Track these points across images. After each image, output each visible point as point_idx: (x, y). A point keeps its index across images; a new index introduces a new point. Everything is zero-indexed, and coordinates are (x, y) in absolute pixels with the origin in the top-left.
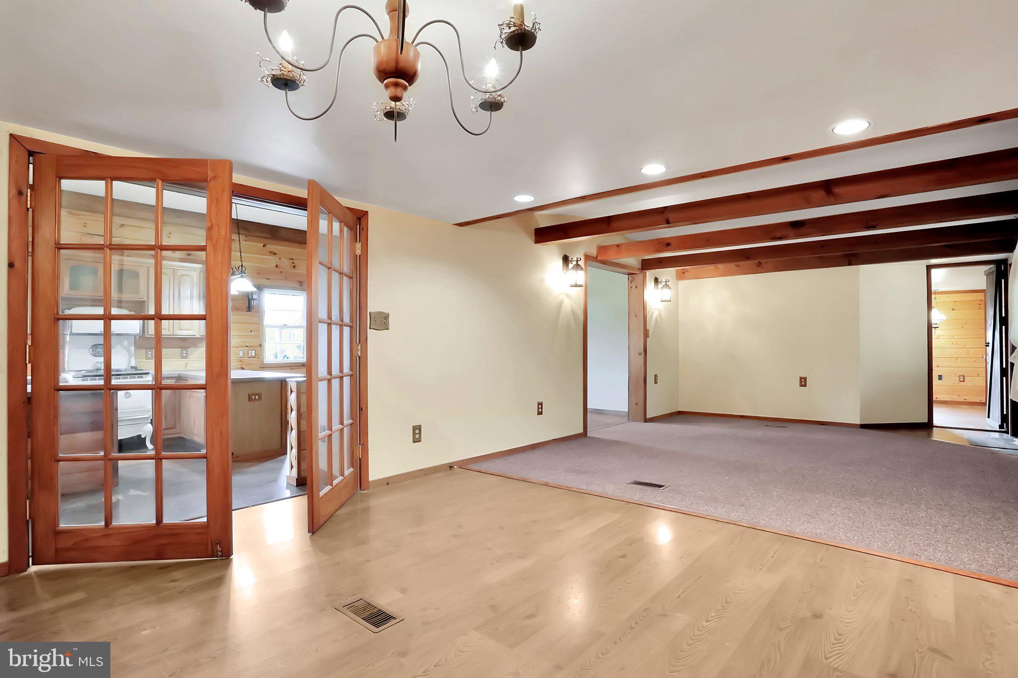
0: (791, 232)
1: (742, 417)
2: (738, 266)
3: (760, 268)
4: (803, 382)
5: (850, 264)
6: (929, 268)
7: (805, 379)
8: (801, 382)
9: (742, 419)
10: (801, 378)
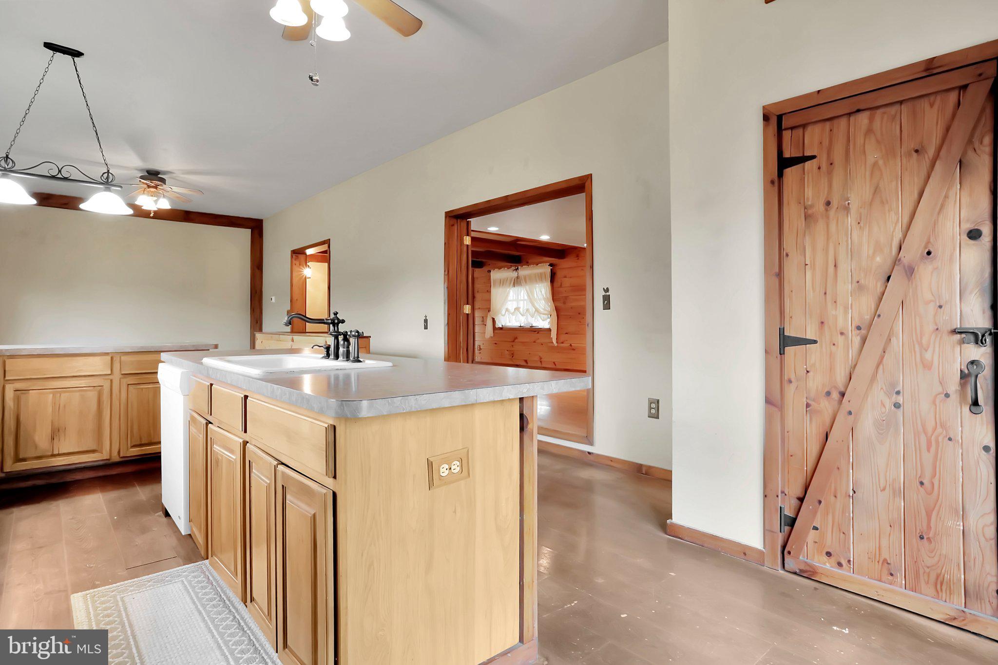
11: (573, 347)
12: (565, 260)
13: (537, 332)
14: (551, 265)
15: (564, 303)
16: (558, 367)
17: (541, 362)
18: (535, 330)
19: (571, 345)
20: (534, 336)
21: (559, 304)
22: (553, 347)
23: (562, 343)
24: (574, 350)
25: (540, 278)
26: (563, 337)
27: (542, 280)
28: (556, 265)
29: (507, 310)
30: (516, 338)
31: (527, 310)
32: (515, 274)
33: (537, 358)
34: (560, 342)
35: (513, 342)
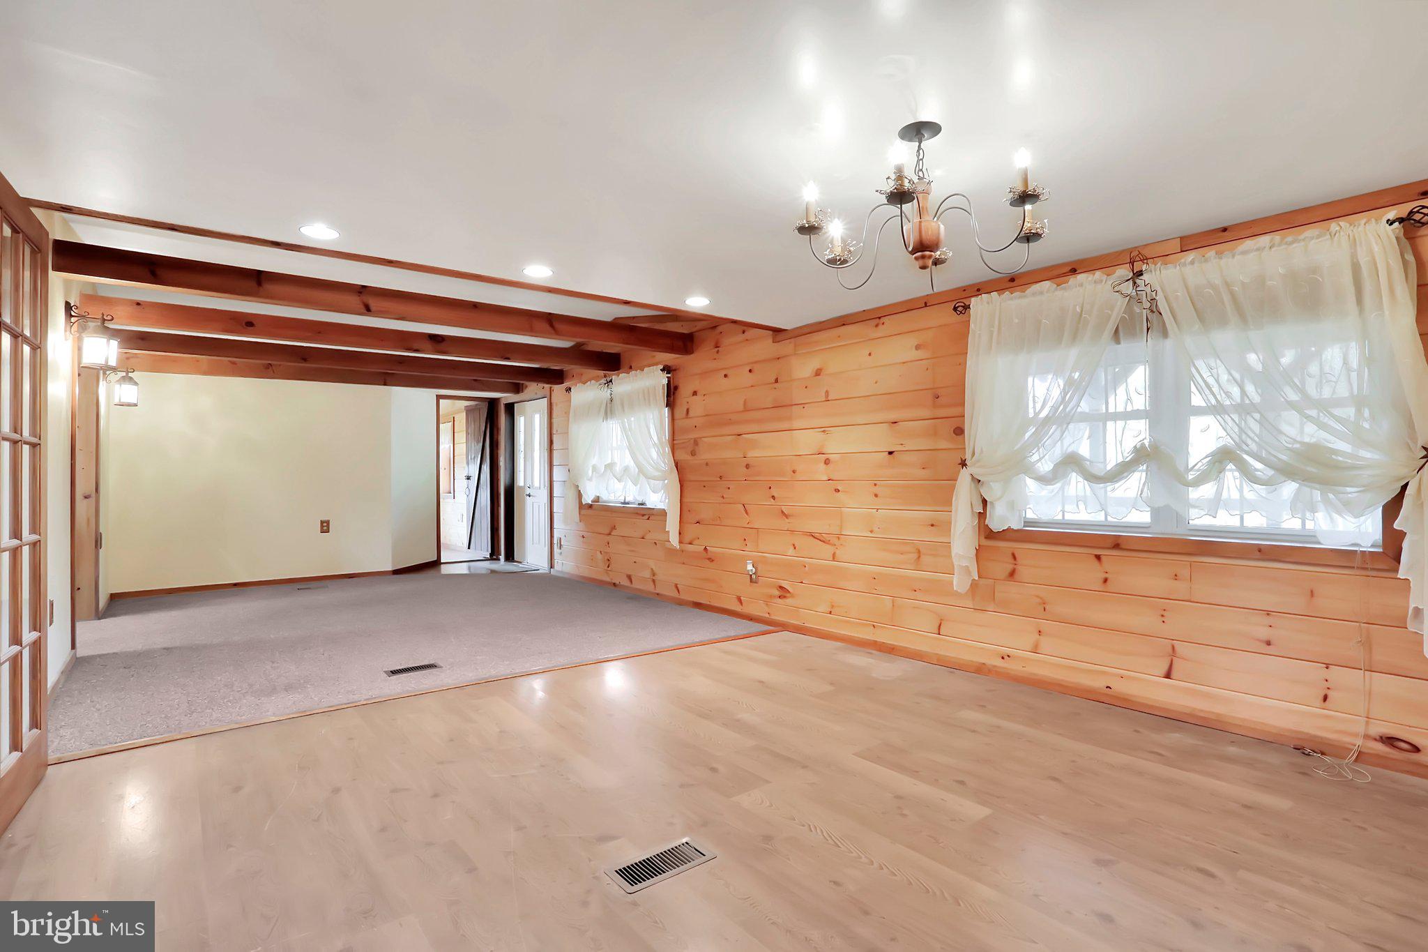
0: (428, 345)
1: (235, 585)
2: (234, 363)
3: (268, 372)
4: (325, 527)
5: (385, 385)
6: (439, 397)
7: (328, 522)
8: (322, 526)
9: (236, 589)
10: (322, 522)
11: (710, 555)
12: (692, 356)
13: (647, 517)
14: (667, 369)
15: (693, 453)
16: (685, 596)
17: (654, 581)
18: (643, 512)
19: (705, 549)
20: (642, 523)
21: (683, 456)
22: (671, 552)
23: (690, 544)
24: (711, 560)
25: (646, 397)
26: (692, 531)
27: (650, 405)
28: (679, 369)
29: (594, 468)
30: (614, 528)
31: (626, 469)
32: (604, 393)
33: (647, 574)
34: (687, 540)
35: (610, 534)
